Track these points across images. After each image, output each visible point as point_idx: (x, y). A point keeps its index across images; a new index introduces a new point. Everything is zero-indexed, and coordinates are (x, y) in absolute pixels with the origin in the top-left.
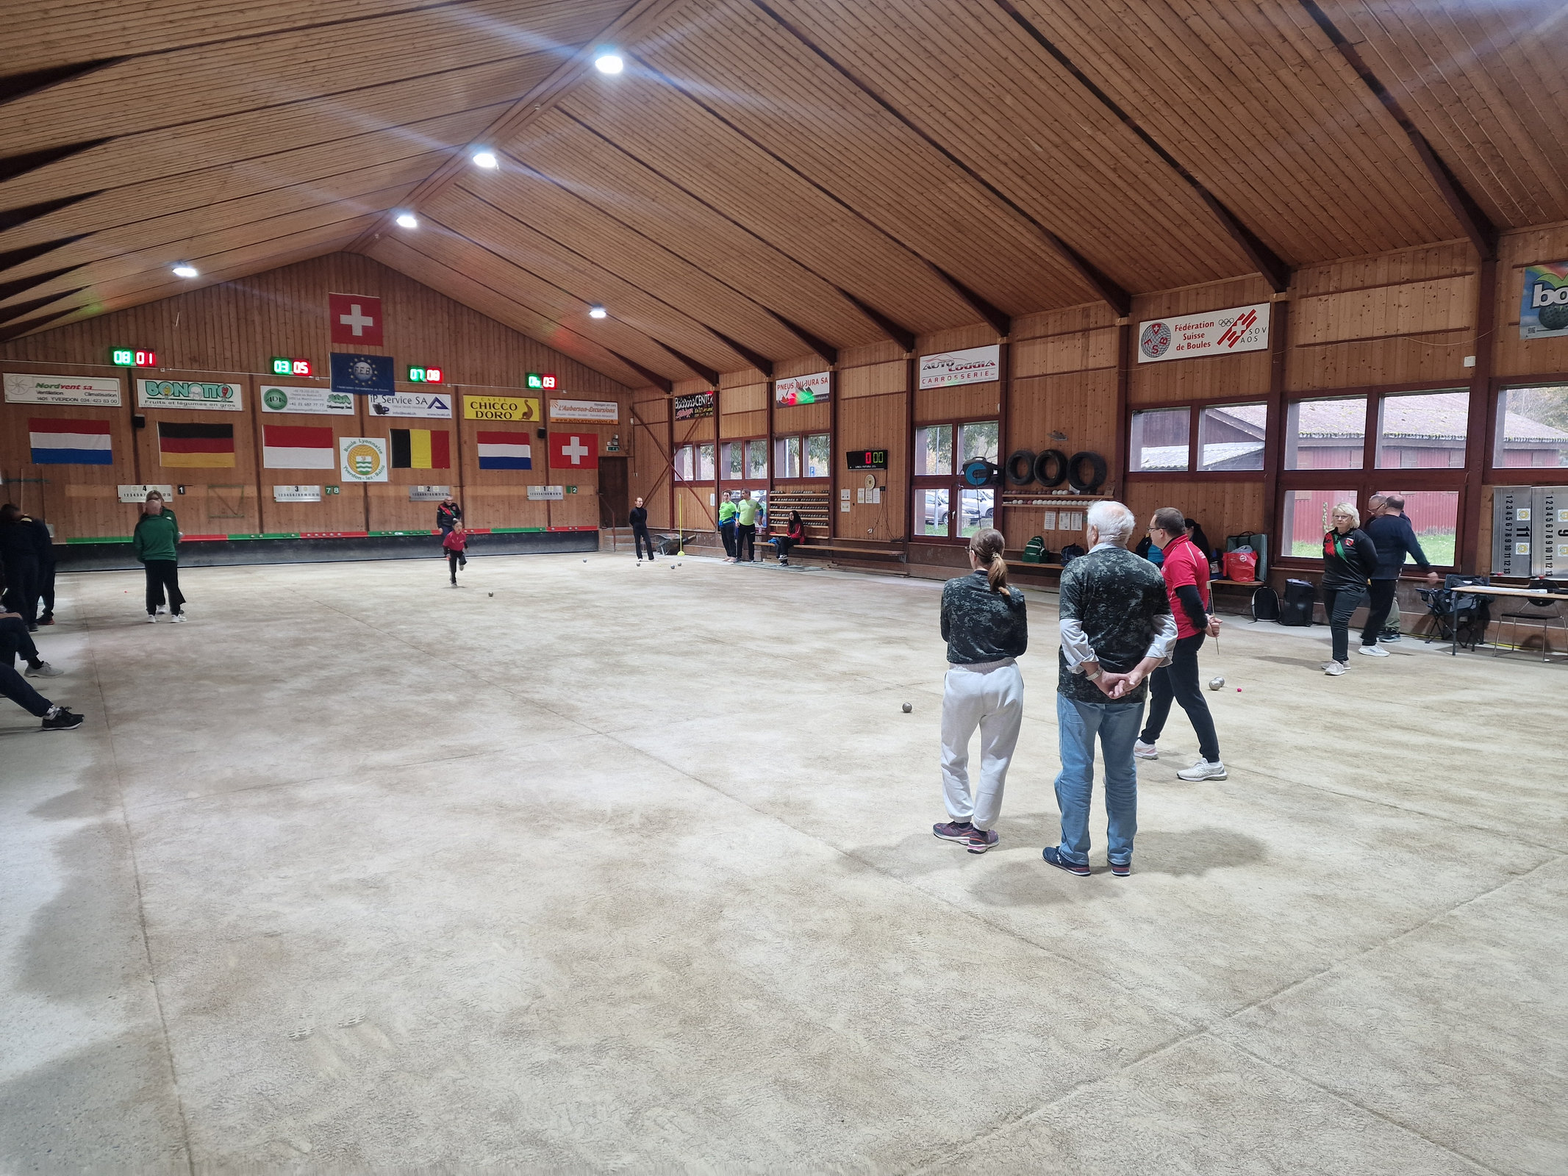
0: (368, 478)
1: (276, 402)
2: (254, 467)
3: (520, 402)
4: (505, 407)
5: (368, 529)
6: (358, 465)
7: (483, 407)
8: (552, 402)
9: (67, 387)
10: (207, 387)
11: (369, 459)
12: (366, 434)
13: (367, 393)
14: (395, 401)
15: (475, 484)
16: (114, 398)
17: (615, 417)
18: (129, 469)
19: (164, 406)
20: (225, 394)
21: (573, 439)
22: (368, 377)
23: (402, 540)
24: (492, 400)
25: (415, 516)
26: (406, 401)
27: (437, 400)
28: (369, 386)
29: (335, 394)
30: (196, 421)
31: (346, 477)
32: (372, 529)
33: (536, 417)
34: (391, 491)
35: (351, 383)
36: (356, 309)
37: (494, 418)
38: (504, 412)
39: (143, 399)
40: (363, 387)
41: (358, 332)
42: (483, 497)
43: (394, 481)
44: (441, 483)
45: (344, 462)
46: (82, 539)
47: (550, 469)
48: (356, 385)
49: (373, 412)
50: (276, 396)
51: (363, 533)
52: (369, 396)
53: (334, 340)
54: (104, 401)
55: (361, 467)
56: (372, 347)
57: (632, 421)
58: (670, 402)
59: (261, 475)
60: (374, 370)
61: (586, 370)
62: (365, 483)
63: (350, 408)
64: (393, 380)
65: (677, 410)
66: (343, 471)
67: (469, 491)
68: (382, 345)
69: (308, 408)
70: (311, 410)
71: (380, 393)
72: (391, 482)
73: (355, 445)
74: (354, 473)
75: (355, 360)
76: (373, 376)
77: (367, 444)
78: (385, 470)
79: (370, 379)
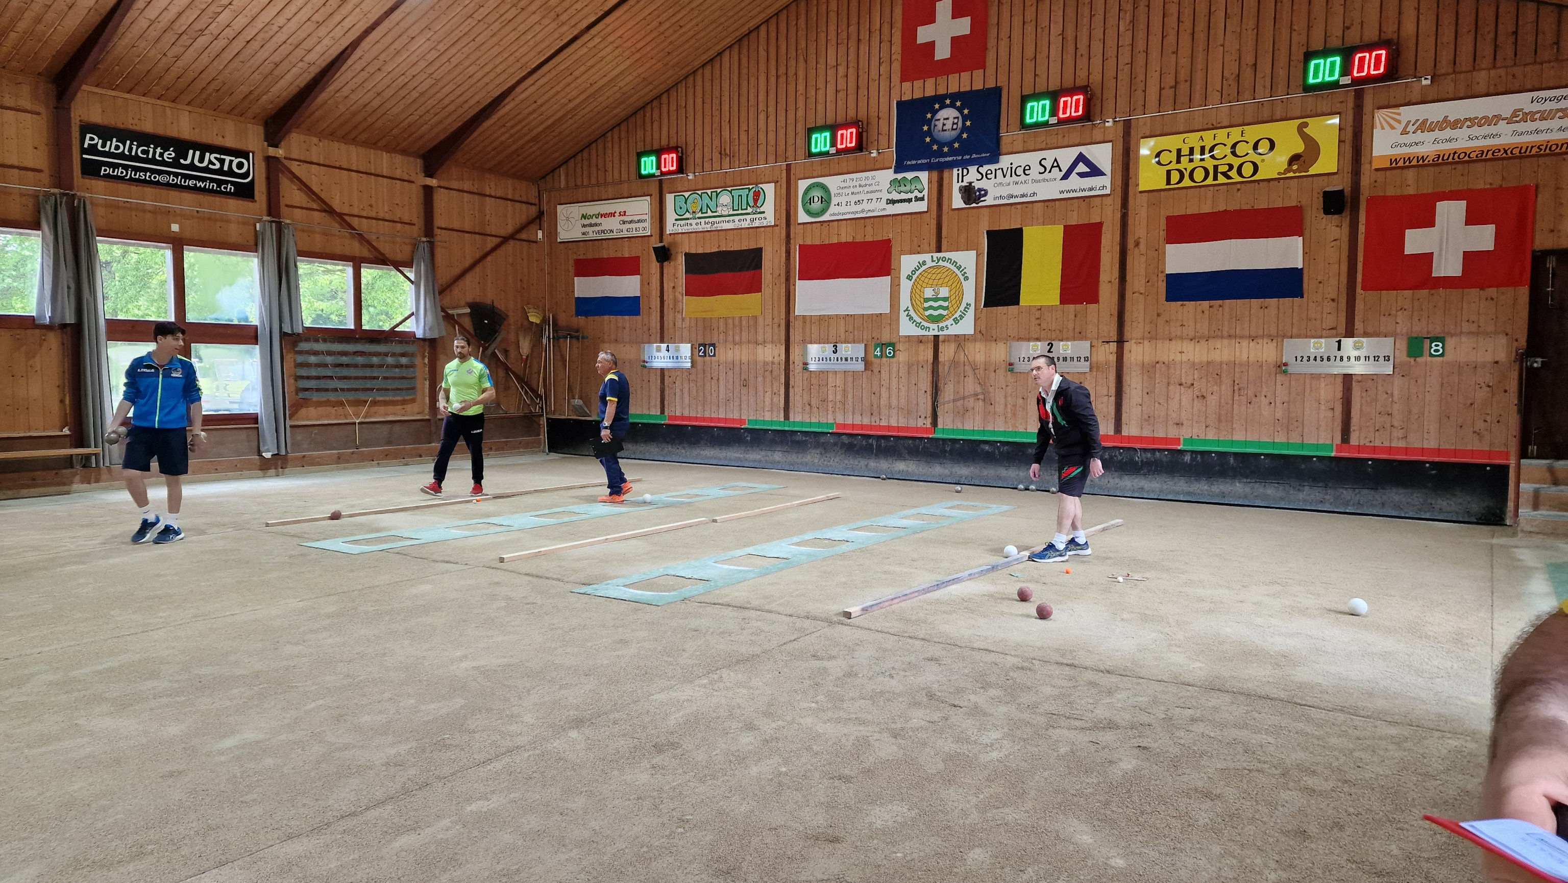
0: (942, 329)
1: (816, 205)
2: (783, 313)
3: (1284, 130)
4: (1241, 148)
5: (934, 423)
6: (926, 305)
7: (1186, 158)
8: (1381, 116)
9: (606, 216)
10: (736, 193)
11: (945, 292)
12: (944, 245)
13: (951, 165)
14: (999, 173)
15: (1153, 337)
16: (644, 224)
18: (654, 320)
19: (692, 229)
20: (756, 201)
21: (1442, 207)
22: (954, 134)
24: (1210, 138)
25: (1020, 401)
26: (1020, 171)
27: (1081, 158)
28: (956, 152)
29: (900, 176)
30: (723, 247)
31: (907, 328)
32: (942, 421)
33: (1328, 161)
34: (978, 353)
35: (926, 152)
36: (944, 8)
37: (1210, 181)
38: (1237, 163)
39: (671, 223)
40: (944, 155)
41: (943, 51)
42: (1167, 365)
43: (984, 334)
44: (1079, 335)
45: (905, 301)
48: (933, 155)
49: (958, 202)
50: (817, 195)
51: (926, 430)
52: (956, 171)
53: (905, 77)
54: (636, 229)
55: (931, 307)
56: (965, 76)
59: (792, 325)
60: (965, 118)
62: (936, 337)
63: (922, 199)
64: (997, 131)
66: (903, 315)
67: (1136, 353)
68: (983, 66)
69: (859, 208)
70: (863, 211)
71: (972, 162)
72: (979, 336)
73: (924, 268)
74: (919, 320)
75: (937, 106)
76: (962, 132)
77: (945, 264)
78: (971, 311)
79: (959, 138)
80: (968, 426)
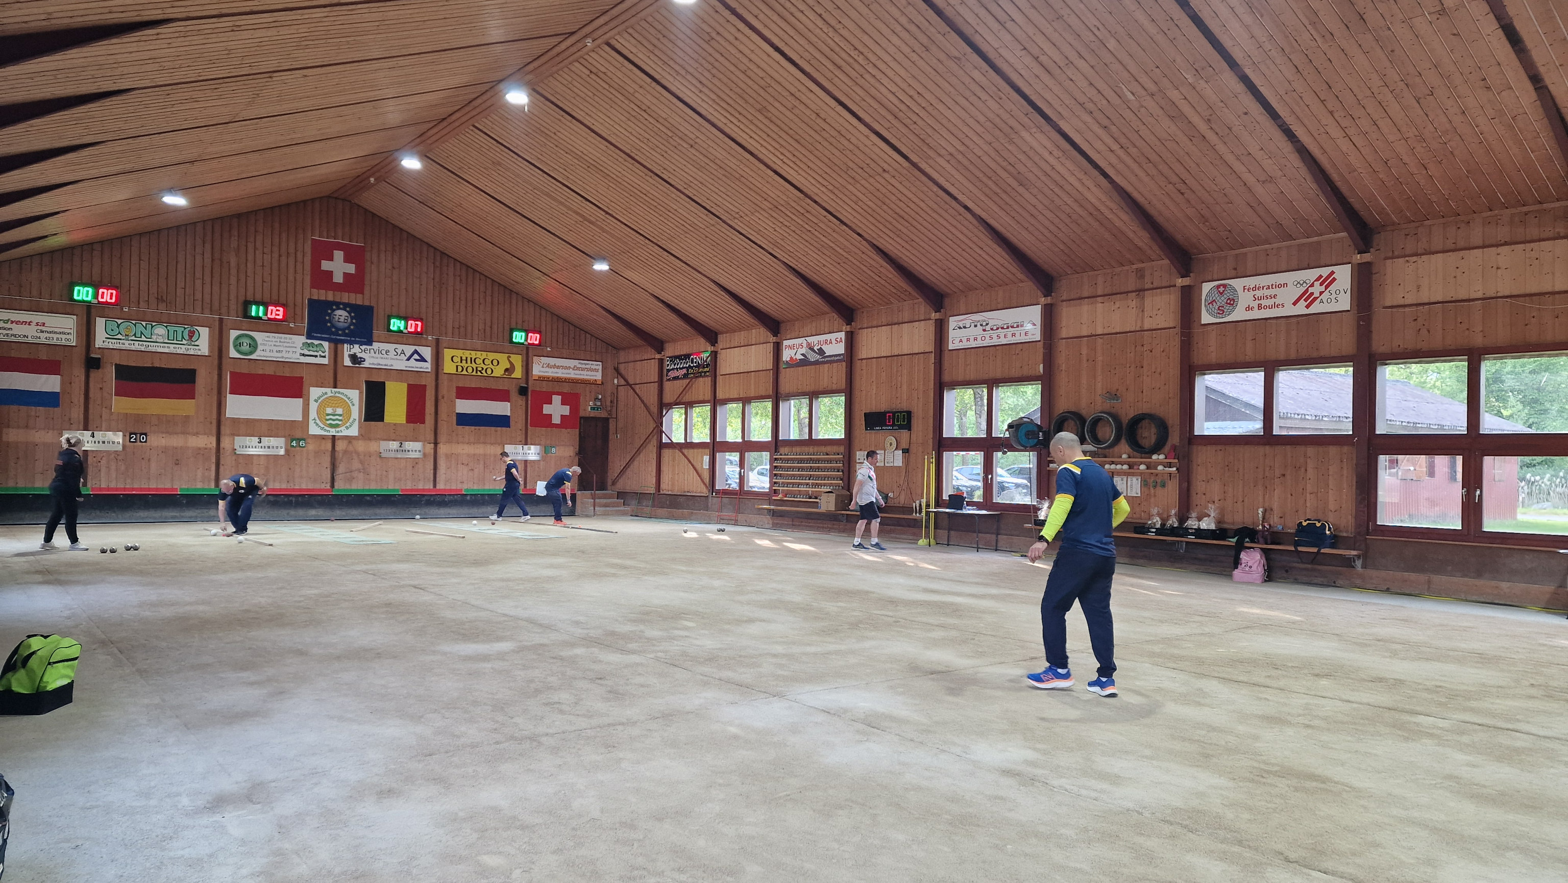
0: (337, 432)
1: (245, 348)
2: (215, 416)
3: (502, 358)
4: (486, 362)
5: (333, 486)
6: (328, 417)
7: (464, 362)
8: (535, 358)
9: (17, 323)
10: (171, 329)
11: (339, 411)
12: (338, 386)
13: (343, 342)
14: (372, 351)
15: (450, 441)
16: (68, 337)
17: (598, 376)
18: (77, 413)
19: (123, 347)
20: (191, 337)
21: (554, 397)
22: (346, 325)
23: (368, 498)
24: (474, 354)
25: (384, 472)
26: (384, 352)
27: (416, 352)
28: (346, 335)
29: (309, 341)
30: (157, 365)
31: (314, 430)
32: (337, 485)
33: (518, 373)
34: (361, 446)
35: (327, 331)
36: (339, 255)
37: (474, 373)
38: (485, 367)
39: (101, 339)
40: (340, 335)
41: (338, 278)
42: (457, 455)
43: (364, 435)
44: (414, 440)
45: (313, 414)
46: (16, 489)
47: (529, 427)
48: (333, 333)
49: (347, 362)
50: (246, 341)
51: (327, 490)
52: (345, 345)
53: (313, 286)
54: (58, 339)
55: (331, 419)
56: (353, 295)
57: (616, 381)
58: (661, 361)
59: (222, 423)
60: (352, 318)
61: (572, 328)
62: (334, 436)
63: (324, 357)
64: (372, 330)
65: (668, 371)
66: (311, 423)
67: (443, 449)
68: (362, 293)
69: (279, 355)
70: (283, 357)
71: (357, 343)
72: (361, 437)
73: (326, 396)
74: (323, 426)
75: (334, 307)
76: (350, 325)
77: (339, 395)
78: (357, 422)
79: (348, 328)
80: (354, 487)
